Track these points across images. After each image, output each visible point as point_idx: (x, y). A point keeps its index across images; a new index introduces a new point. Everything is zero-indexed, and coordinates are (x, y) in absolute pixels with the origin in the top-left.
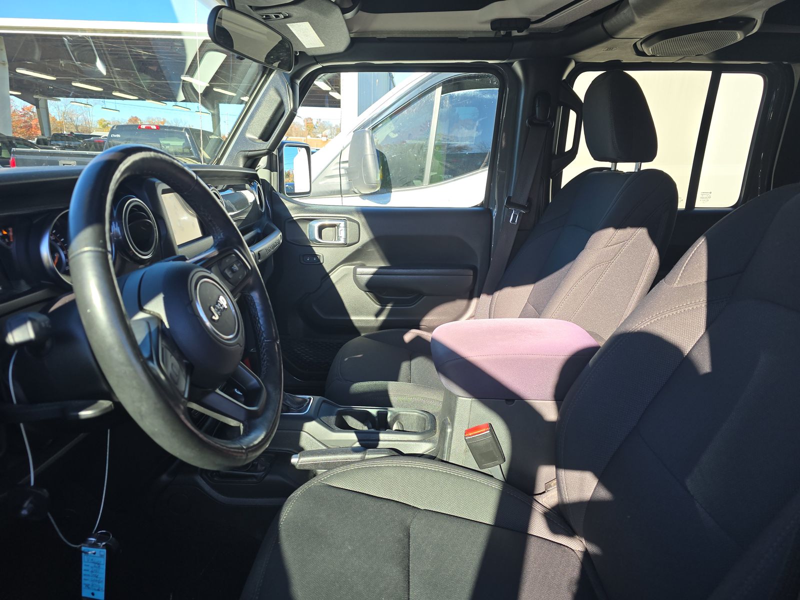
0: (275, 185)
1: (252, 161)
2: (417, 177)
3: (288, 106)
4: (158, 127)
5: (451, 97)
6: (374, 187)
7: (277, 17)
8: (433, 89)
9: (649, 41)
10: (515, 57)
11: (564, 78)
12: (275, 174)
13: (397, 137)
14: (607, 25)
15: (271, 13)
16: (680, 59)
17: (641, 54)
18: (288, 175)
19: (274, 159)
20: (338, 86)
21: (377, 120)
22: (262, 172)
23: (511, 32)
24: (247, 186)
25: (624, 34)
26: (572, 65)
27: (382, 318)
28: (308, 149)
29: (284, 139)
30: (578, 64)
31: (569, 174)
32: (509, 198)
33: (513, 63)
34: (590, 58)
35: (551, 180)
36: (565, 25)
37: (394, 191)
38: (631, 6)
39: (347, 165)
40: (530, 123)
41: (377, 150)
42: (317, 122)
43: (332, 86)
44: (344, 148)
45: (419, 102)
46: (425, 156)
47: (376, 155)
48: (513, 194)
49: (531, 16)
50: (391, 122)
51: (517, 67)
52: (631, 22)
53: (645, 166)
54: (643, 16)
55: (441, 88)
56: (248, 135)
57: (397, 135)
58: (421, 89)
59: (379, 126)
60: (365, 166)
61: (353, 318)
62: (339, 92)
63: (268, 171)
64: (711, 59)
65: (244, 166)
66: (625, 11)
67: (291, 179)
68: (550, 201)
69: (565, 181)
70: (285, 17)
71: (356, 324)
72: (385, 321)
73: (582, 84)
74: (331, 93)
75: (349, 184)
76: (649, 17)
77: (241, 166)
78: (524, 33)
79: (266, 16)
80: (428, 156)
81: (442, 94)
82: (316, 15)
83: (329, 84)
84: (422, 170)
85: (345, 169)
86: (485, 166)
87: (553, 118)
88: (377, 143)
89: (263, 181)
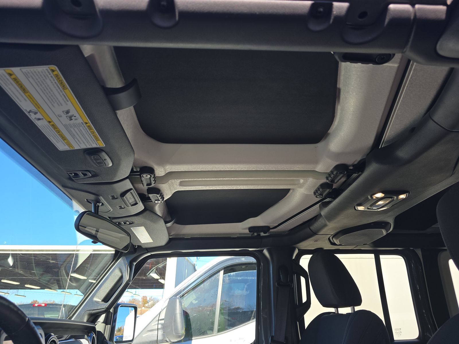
0: (107, 336)
1: (94, 317)
2: (210, 328)
3: (126, 279)
4: (46, 305)
5: (229, 276)
6: (180, 337)
7: (125, 223)
8: (219, 271)
9: (336, 236)
10: (264, 247)
11: (294, 258)
12: (109, 327)
13: (197, 303)
14: (312, 228)
15: (122, 221)
16: (355, 247)
17: (334, 244)
18: (120, 330)
19: (110, 315)
20: (164, 276)
21: (184, 291)
22: (100, 326)
23: (260, 234)
24: (86, 336)
25: (321, 233)
26: (296, 252)
28: (136, 309)
29: (120, 301)
30: (299, 251)
31: (309, 318)
32: (272, 337)
33: (263, 250)
34: (306, 247)
35: (298, 323)
36: (289, 229)
37: (194, 339)
38: (323, 216)
39: (163, 322)
40: (278, 284)
41: (183, 310)
42: (150, 299)
43: (161, 276)
44: (162, 310)
45: (210, 279)
46: (214, 313)
47: (183, 313)
48: (275, 333)
49: (270, 225)
50: (193, 292)
51: (266, 252)
52: (325, 225)
53: (357, 308)
54: (331, 222)
55: (223, 271)
56: (95, 299)
57: (197, 301)
58: (211, 272)
59: (185, 295)
60: (175, 321)
62: (164, 279)
63: (104, 324)
64: (372, 247)
65: (87, 321)
66: (320, 220)
67: (122, 333)
68: (300, 339)
69: (307, 323)
70: (130, 224)
73: (305, 262)
74: (159, 280)
75: (164, 335)
76: (334, 222)
77: (85, 321)
78: (267, 234)
79: (118, 223)
80: (216, 313)
81: (224, 274)
82: (148, 222)
83: (159, 275)
84: (213, 323)
85: (161, 324)
86: (253, 319)
87: (292, 281)
88: (184, 306)
89: (99, 332)
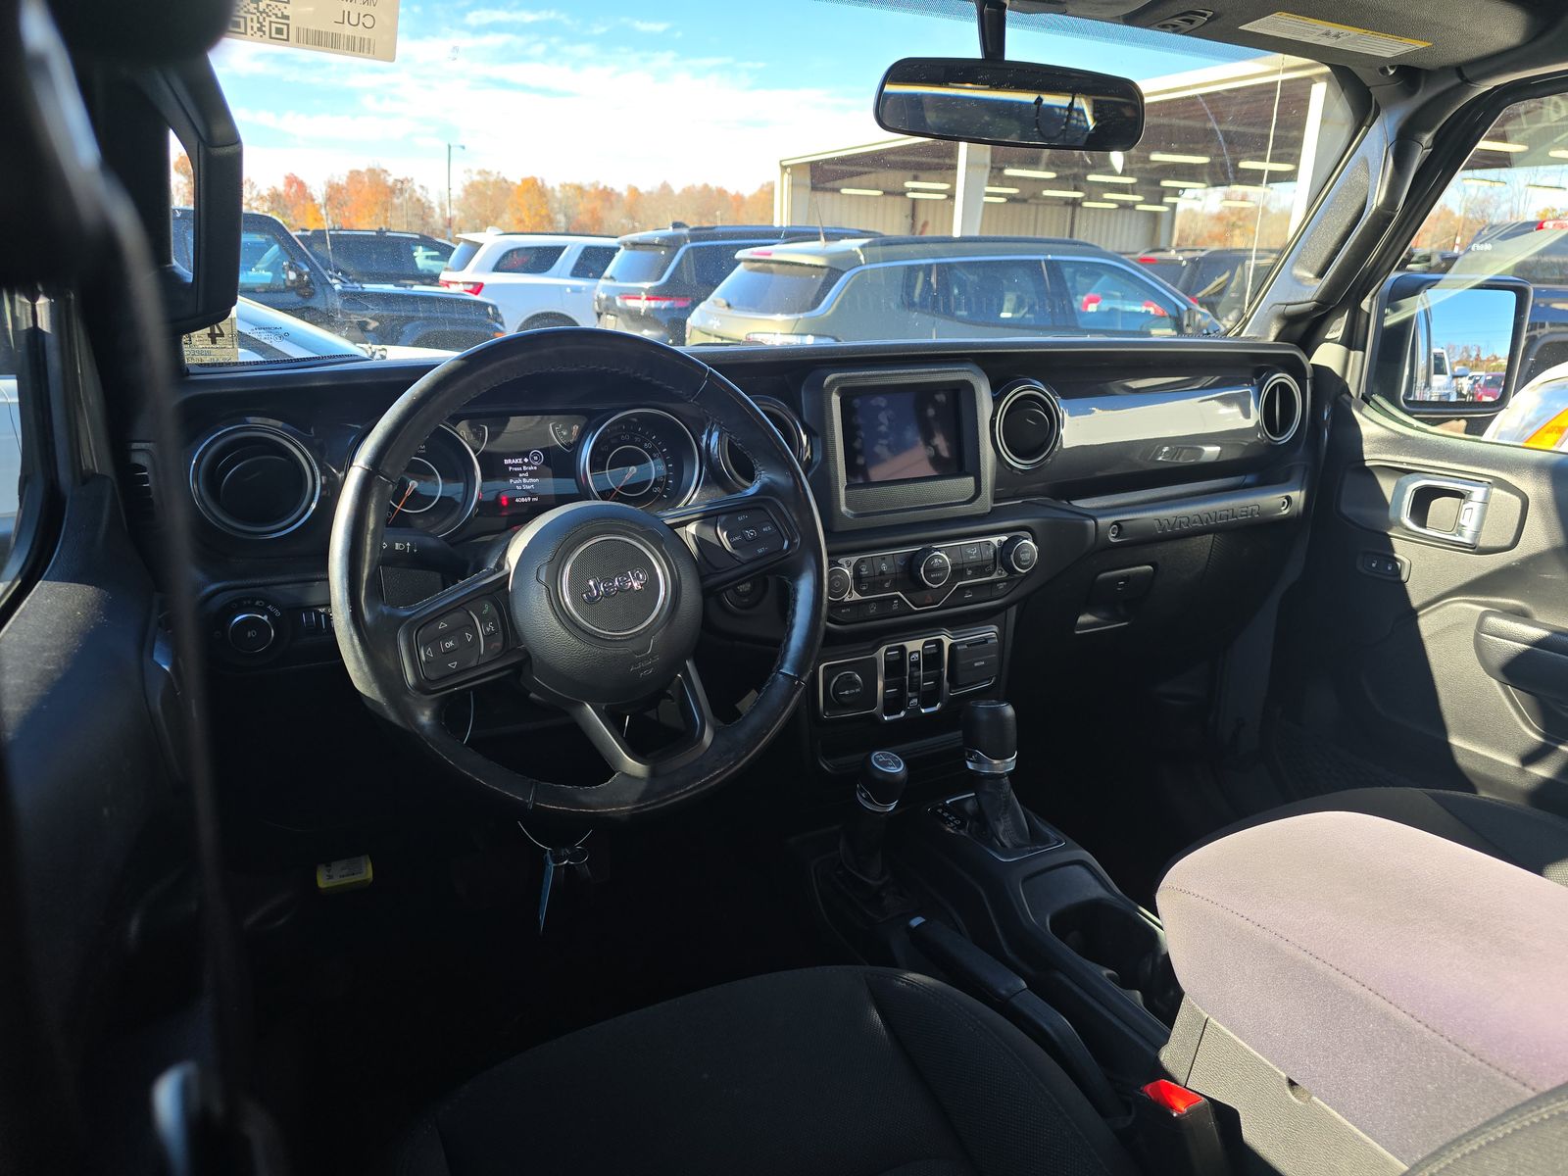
0: (1353, 383)
3: (1373, 199)
12: (1358, 357)
19: (1363, 321)
22: (1329, 353)
27: (1541, 771)
56: (1297, 270)
61: (1455, 741)
70: (1212, 19)
71: (1462, 761)
72: (1547, 783)
89: (1323, 370)
